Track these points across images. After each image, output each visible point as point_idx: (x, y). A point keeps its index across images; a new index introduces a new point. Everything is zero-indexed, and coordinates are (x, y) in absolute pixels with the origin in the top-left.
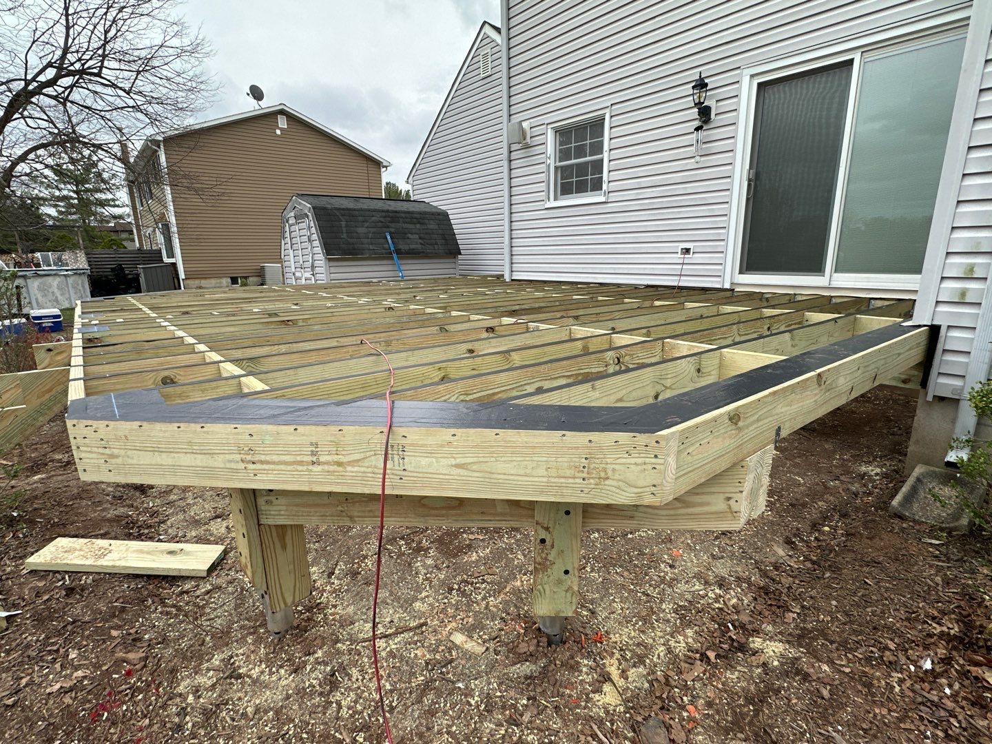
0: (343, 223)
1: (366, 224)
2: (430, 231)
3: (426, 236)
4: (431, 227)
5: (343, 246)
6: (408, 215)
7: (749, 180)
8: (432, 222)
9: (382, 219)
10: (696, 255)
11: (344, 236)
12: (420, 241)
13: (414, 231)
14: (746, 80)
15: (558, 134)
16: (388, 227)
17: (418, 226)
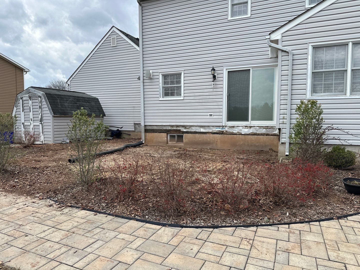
0: (59, 101)
1: (68, 102)
2: (93, 106)
3: (92, 108)
4: (92, 104)
5: (60, 111)
6: (83, 99)
7: (227, 96)
8: (93, 102)
9: (73, 100)
10: (214, 116)
11: (60, 106)
12: (90, 110)
13: (87, 105)
14: (225, 70)
15: (163, 76)
16: (76, 103)
17: (88, 103)
